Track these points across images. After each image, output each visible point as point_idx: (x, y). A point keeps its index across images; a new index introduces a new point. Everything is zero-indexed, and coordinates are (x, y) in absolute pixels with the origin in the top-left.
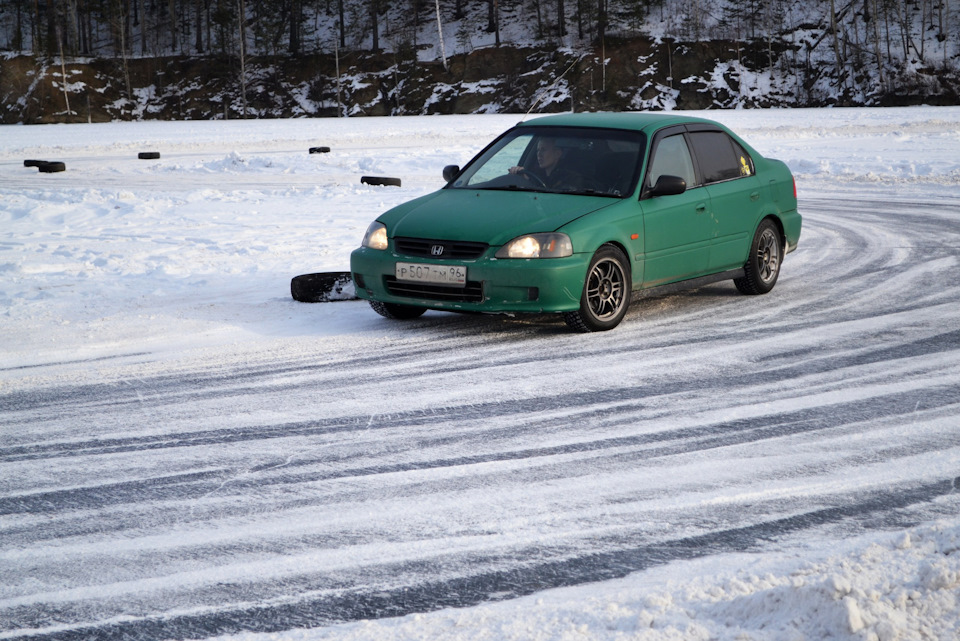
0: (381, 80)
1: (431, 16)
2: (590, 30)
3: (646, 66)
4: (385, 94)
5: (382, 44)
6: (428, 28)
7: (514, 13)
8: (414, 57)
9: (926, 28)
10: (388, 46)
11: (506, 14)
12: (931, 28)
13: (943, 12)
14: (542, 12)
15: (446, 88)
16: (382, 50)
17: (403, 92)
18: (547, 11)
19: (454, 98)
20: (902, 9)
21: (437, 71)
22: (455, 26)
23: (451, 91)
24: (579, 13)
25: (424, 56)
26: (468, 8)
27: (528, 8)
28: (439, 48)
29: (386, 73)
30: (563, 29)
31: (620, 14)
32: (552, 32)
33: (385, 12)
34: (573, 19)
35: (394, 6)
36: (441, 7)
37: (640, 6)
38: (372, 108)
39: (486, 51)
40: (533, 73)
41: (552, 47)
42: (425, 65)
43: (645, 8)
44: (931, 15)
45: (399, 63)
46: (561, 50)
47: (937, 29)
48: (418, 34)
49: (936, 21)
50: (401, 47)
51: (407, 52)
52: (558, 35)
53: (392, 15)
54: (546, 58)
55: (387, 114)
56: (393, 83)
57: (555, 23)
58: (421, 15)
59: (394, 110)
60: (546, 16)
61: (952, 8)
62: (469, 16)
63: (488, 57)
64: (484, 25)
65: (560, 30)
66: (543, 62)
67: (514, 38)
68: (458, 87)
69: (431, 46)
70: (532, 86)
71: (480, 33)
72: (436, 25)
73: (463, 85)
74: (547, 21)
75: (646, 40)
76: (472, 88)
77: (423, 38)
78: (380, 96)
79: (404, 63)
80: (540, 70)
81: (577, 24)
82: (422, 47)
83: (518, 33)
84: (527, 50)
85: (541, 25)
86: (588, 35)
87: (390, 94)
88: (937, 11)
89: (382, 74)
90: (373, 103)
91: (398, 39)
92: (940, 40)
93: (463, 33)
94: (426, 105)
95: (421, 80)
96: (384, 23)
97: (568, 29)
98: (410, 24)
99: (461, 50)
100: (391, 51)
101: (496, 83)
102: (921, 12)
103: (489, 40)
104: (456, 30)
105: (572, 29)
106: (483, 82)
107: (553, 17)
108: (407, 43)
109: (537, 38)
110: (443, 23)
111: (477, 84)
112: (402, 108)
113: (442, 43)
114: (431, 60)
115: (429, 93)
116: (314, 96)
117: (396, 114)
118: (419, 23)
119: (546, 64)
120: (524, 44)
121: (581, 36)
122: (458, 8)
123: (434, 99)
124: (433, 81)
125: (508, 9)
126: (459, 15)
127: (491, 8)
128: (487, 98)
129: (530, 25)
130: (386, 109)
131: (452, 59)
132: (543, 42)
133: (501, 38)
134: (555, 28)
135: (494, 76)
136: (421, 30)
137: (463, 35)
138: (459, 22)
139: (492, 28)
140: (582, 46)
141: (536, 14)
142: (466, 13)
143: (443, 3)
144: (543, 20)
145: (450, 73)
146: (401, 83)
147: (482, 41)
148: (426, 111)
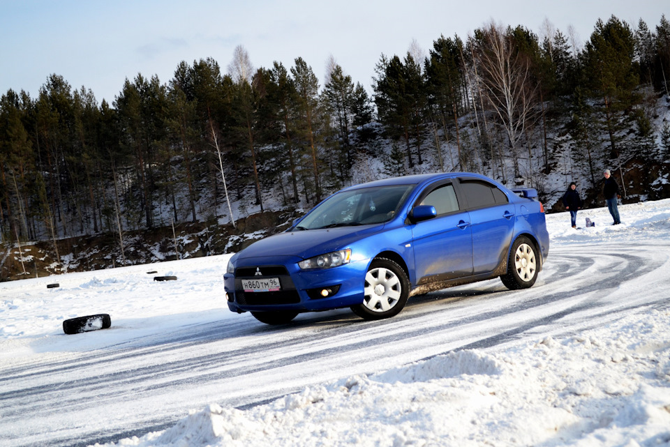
0: (199, 237)
1: (224, 199)
2: (312, 198)
3: (346, 216)
4: (202, 245)
5: (198, 217)
6: (223, 206)
7: (270, 193)
8: (217, 222)
9: (496, 178)
10: (201, 218)
11: (265, 194)
12: (499, 177)
13: (504, 168)
14: (285, 191)
15: (236, 238)
16: (198, 221)
17: (212, 242)
18: (287, 190)
19: (241, 243)
20: (481, 169)
21: (230, 229)
22: (238, 203)
23: (239, 239)
24: (305, 189)
25: (222, 222)
26: (244, 193)
27: (277, 189)
28: (230, 217)
29: (202, 233)
30: (298, 199)
31: (327, 188)
32: (292, 201)
33: (198, 200)
34: (302, 193)
35: (203, 196)
36: (229, 194)
37: (338, 182)
38: (196, 253)
39: (256, 215)
40: (283, 224)
41: (293, 209)
42: (223, 226)
43: (341, 183)
44: (498, 170)
45: (209, 227)
46: (297, 210)
47: (502, 178)
48: (218, 210)
49: (500, 174)
50: (209, 218)
51: (212, 220)
52: (295, 202)
53: (202, 201)
54: (290, 215)
55: (205, 256)
56: (206, 238)
57: (293, 196)
58: (218, 199)
59: (208, 253)
60: (287, 193)
61: (508, 166)
62: (245, 197)
63: (257, 218)
64: (254, 201)
65: (296, 200)
66: (288, 218)
67: (271, 206)
68: (243, 237)
69: (225, 216)
71: (252, 206)
72: (227, 204)
73: (245, 235)
74: (288, 195)
76: (250, 236)
77: (220, 211)
78: (199, 246)
79: (211, 226)
80: (287, 223)
81: (305, 195)
82: (220, 217)
83: (272, 202)
84: (279, 212)
85: (285, 198)
86: (312, 201)
87: (205, 245)
88: (500, 168)
89: (200, 234)
90: (196, 251)
91: (206, 213)
92: (504, 184)
93: (242, 207)
94: (226, 248)
95: (222, 235)
96: (198, 205)
97: (300, 198)
98: (213, 205)
99: (242, 216)
100: (203, 221)
101: (263, 232)
102: (491, 170)
103: (257, 209)
104: (238, 206)
105: (302, 198)
106: (256, 233)
107: (292, 194)
108: (212, 216)
109: (283, 206)
110: (231, 203)
111: (253, 234)
112: (212, 251)
113: (231, 213)
114: (226, 223)
115: (227, 242)
116: (163, 250)
117: (209, 255)
118: (218, 203)
119: (290, 219)
120: (277, 209)
121: (308, 202)
122: (239, 194)
123: (230, 244)
124: (228, 235)
125: (266, 191)
126: (239, 197)
127: (257, 191)
129: (279, 198)
130: (204, 252)
131: (238, 222)
132: (287, 207)
133: (264, 208)
134: (293, 199)
135: (262, 228)
136: (219, 207)
137: (242, 208)
138: (240, 201)
139: (258, 202)
140: (309, 207)
141: (282, 192)
142: (243, 195)
143: (230, 191)
144: (286, 195)
145: (237, 229)
146: (211, 237)
147: (253, 210)
148: (226, 252)
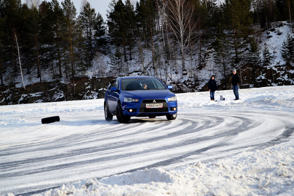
0: (4, 94)
1: (20, 73)
2: (70, 76)
3: (87, 86)
4: (6, 98)
5: (4, 83)
6: (19, 77)
7: (46, 71)
8: (14, 86)
9: (172, 70)
10: (6, 83)
11: (43, 72)
12: (173, 70)
13: (177, 65)
14: (54, 71)
15: (25, 95)
16: (4, 85)
17: (12, 97)
18: (56, 70)
19: (28, 98)
20: (164, 65)
21: (22, 90)
22: (27, 76)
23: (27, 96)
24: (66, 70)
25: (18, 86)
26: (31, 70)
27: (50, 70)
28: (22, 84)
29: (6, 92)
30: (61, 76)
31: (78, 70)
32: (58, 77)
33: (5, 73)
34: (64, 72)
35: (8, 71)
36: (22, 71)
37: (85, 67)
38: (2, 103)
39: (37, 83)
40: (52, 89)
41: (58, 81)
42: (18, 89)
43: (86, 68)
44: (173, 66)
45: (10, 88)
46: (61, 82)
47: (175, 70)
48: (16, 79)
49: (175, 68)
50: (10, 83)
51: (12, 85)
52: (60, 78)
53: (7, 74)
54: (56, 85)
55: (7, 104)
56: (8, 95)
57: (58, 74)
58: (16, 73)
59: (9, 103)
60: (55, 72)
61: (179, 64)
62: (32, 73)
63: (38, 85)
64: (37, 75)
65: (60, 76)
66: (55, 86)
67: (46, 79)
68: (29, 95)
69: (20, 83)
70: (52, 93)
71: (35, 78)
72: (21, 76)
73: (31, 94)
74: (56, 73)
75: (87, 78)
76: (33, 95)
77: (17, 80)
78: (4, 99)
79: (11, 88)
80: (54, 88)
81: (65, 74)
82: (17, 83)
83: (47, 77)
84: (50, 83)
85: (54, 75)
86: (69, 77)
87: (7, 98)
88: (175, 65)
89: (4, 92)
90: (2, 101)
91: (9, 81)
92: (176, 74)
93: (30, 78)
94: (19, 101)
95: (17, 93)
96: (5, 76)
97: (63, 75)
98: (13, 76)
99: (29, 84)
100: (7, 85)
101: (41, 93)
102: (170, 66)
103: (38, 80)
104: (27, 78)
105: (64, 75)
106: (37, 93)
107: (58, 72)
108: (12, 82)
109: (53, 79)
110: (23, 76)
111: (35, 94)
112: (11, 102)
113: (23, 81)
114: (20, 87)
115: (20, 97)
117: (10, 104)
118: (16, 76)
119: (56, 87)
120: (49, 81)
121: (67, 78)
122: (28, 71)
123: (22, 99)
124: (21, 93)
125: (43, 70)
126: (28, 73)
127: (38, 70)
128: (39, 98)
129: (51, 75)
131: (27, 87)
132: (55, 80)
133: (42, 80)
134: (59, 75)
135: (40, 91)
136: (17, 78)
137: (30, 79)
138: (28, 75)
139: (39, 76)
140: (67, 80)
141: (53, 71)
142: (31, 72)
143: (23, 69)
144: (55, 73)
145: (26, 91)
146: (11, 95)
147: (36, 80)
148: (19, 103)
